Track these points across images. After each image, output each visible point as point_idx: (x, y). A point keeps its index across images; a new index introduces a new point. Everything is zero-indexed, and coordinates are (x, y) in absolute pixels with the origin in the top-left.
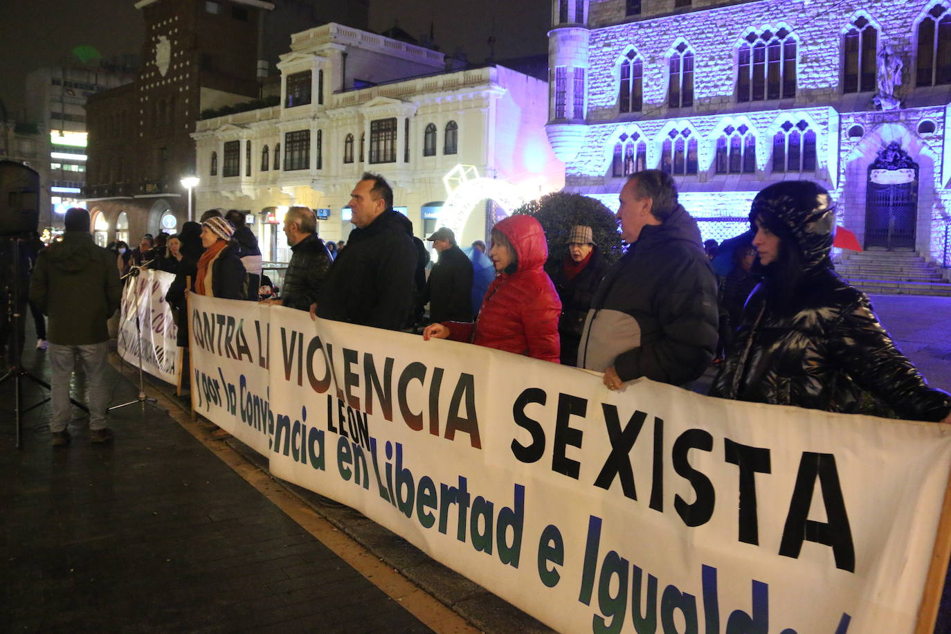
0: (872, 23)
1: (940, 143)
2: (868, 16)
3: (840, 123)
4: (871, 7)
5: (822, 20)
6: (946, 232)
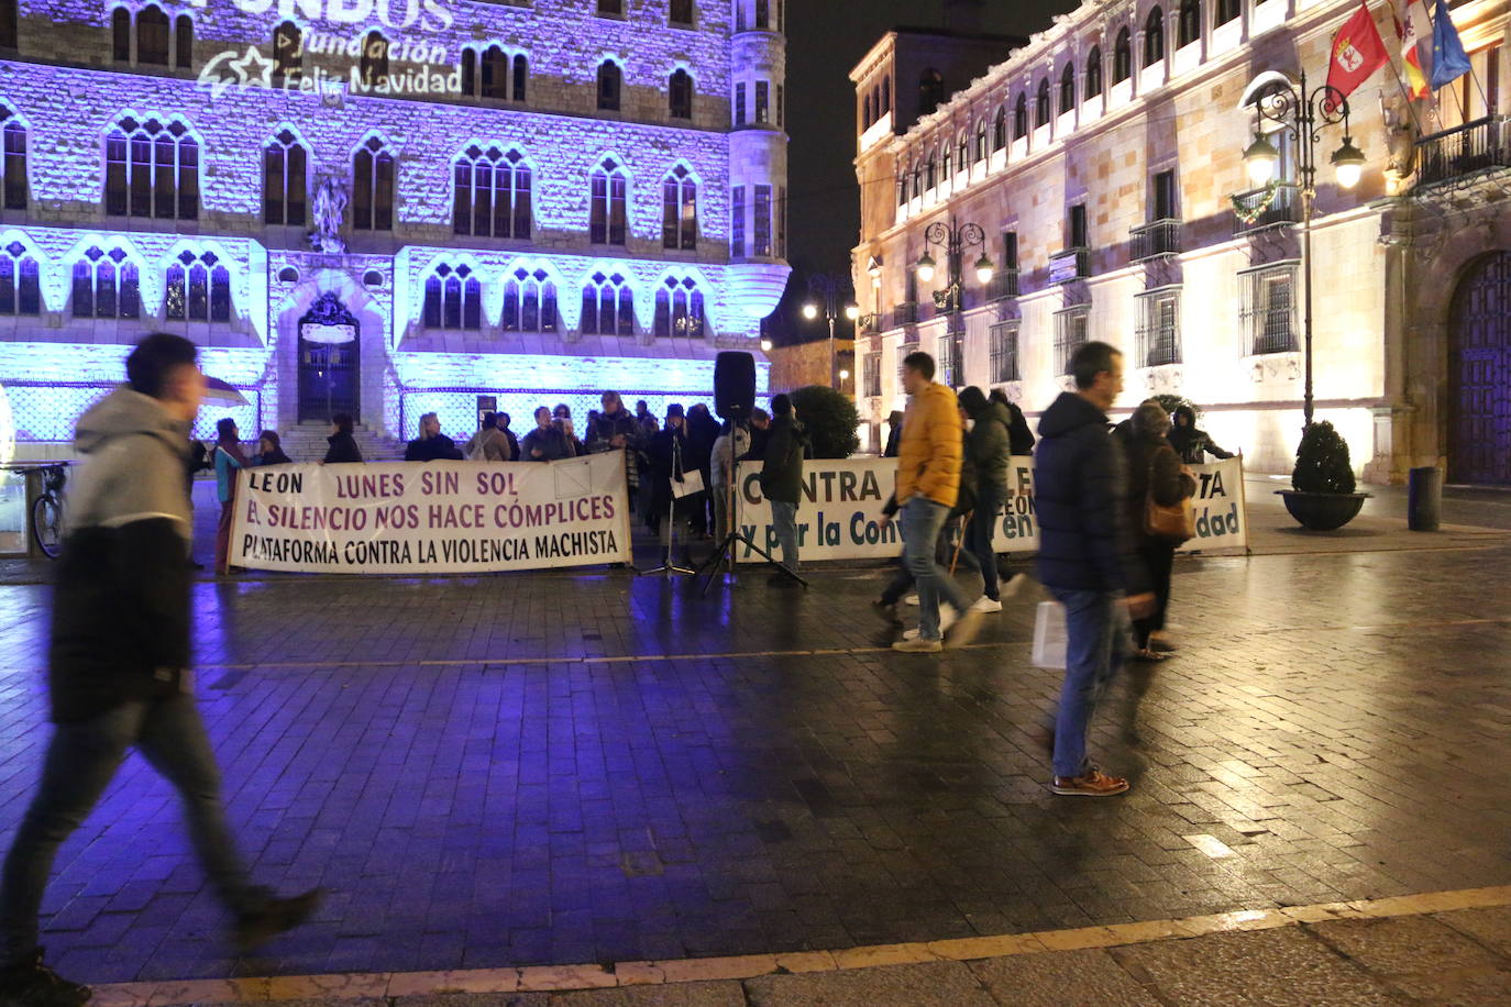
0: (302, 141)
1: (389, 298)
2: (295, 132)
3: (269, 262)
4: (300, 122)
5: (236, 123)
6: (401, 402)
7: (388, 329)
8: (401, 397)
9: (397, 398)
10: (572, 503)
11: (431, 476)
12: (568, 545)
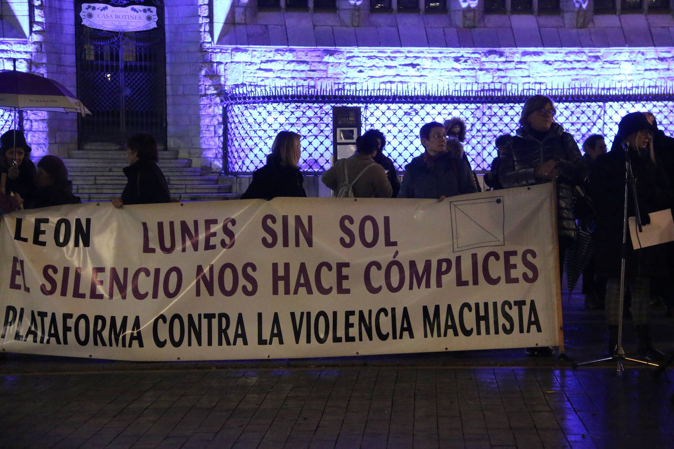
6: (225, 116)
7: (204, 11)
8: (225, 110)
9: (219, 110)
10: (474, 256)
11: (274, 221)
12: (470, 319)
